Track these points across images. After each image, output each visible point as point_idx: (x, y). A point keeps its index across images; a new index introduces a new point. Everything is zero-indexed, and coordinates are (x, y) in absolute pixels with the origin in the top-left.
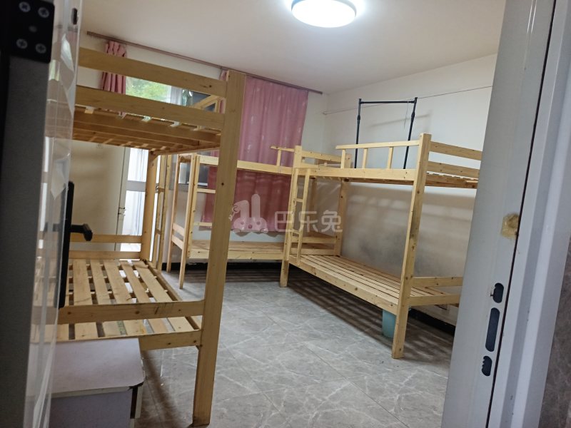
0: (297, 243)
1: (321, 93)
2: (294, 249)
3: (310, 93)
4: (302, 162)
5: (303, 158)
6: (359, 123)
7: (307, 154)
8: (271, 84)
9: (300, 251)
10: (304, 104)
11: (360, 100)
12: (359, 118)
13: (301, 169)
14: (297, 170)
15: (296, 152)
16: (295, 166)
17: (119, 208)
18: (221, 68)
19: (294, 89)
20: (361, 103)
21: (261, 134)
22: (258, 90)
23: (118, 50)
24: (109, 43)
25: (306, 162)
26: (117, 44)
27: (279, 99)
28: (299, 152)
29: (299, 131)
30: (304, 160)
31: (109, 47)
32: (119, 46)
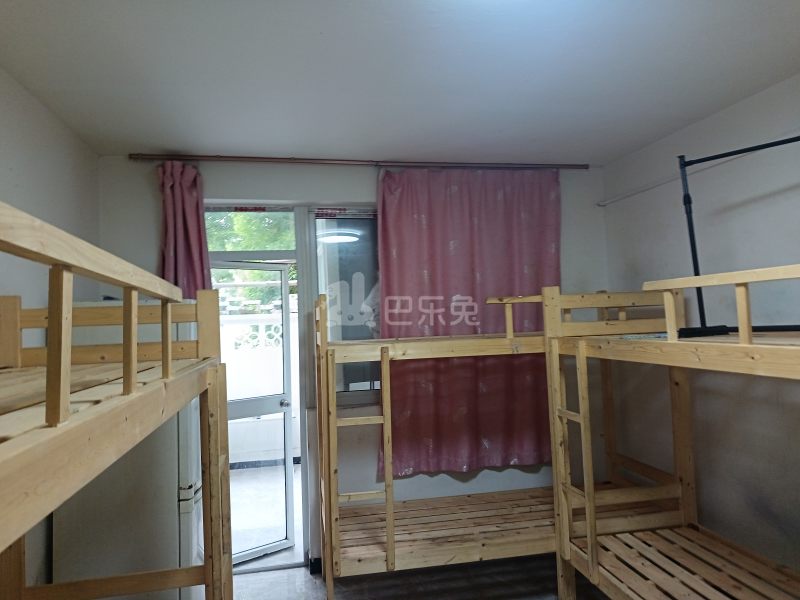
0: (584, 509)
1: (586, 167)
2: (578, 524)
3: (563, 173)
4: (563, 320)
5: (566, 311)
6: (689, 213)
7: (574, 302)
8: (480, 172)
9: (594, 527)
10: (553, 196)
11: (682, 158)
12: (687, 200)
13: (564, 340)
14: (556, 344)
15: (546, 302)
16: (549, 333)
17: (180, 488)
18: (377, 164)
19: (528, 173)
20: (684, 164)
21: (473, 271)
22: (455, 188)
23: (182, 173)
24: (163, 166)
25: (573, 320)
26: (178, 164)
27: (500, 196)
28: (553, 300)
29: (553, 251)
30: (568, 316)
31: (164, 173)
32: (184, 167)
